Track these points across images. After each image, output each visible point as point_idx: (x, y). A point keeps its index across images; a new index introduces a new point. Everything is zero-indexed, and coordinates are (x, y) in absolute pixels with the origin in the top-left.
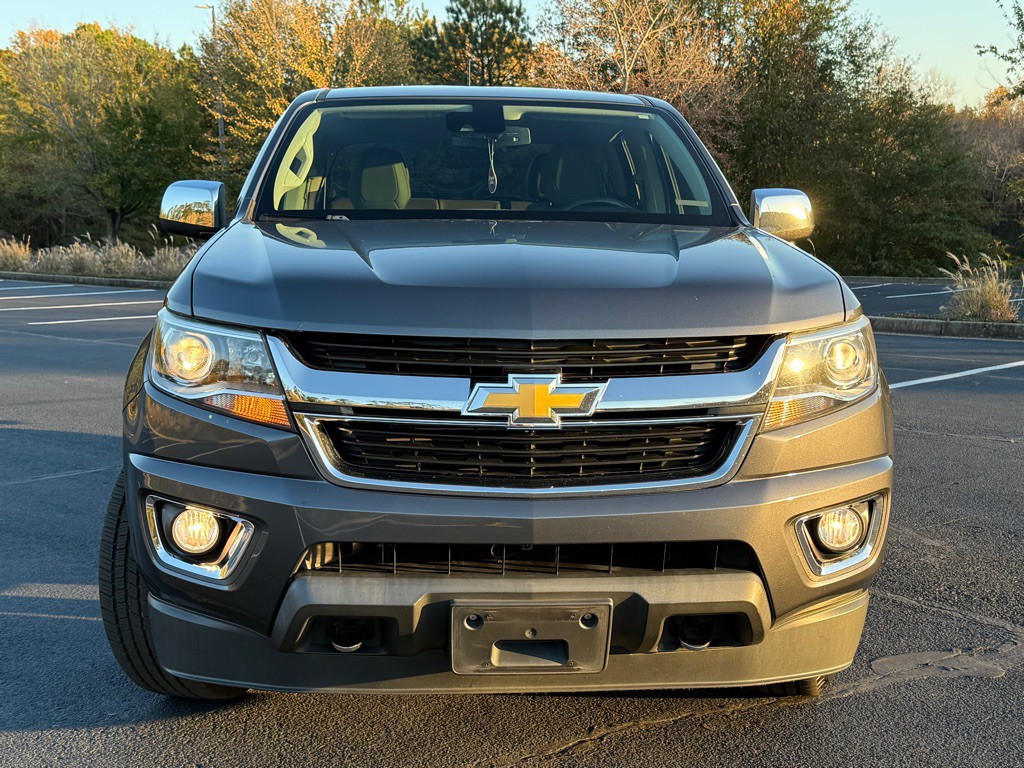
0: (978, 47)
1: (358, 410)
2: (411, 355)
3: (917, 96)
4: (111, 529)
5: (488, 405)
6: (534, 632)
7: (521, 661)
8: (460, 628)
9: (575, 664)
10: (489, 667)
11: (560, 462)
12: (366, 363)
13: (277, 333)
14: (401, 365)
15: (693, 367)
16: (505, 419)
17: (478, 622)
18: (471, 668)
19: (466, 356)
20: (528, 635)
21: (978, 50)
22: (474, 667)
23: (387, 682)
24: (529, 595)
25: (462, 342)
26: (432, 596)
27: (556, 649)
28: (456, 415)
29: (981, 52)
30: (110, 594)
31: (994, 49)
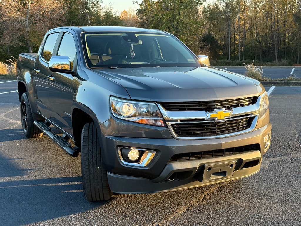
0: (133, 1)
1: (182, 121)
2: (189, 106)
3: (113, 14)
4: (87, 157)
5: (211, 117)
6: (220, 170)
7: (216, 177)
8: (206, 171)
9: (227, 176)
10: (210, 180)
11: (222, 129)
12: (179, 109)
13: (158, 102)
14: (187, 109)
15: (244, 104)
16: (214, 120)
17: (209, 169)
18: (206, 180)
19: (201, 105)
20: (219, 171)
21: (133, 2)
22: (207, 180)
23: (177, 187)
24: (220, 161)
25: (200, 102)
26: (200, 164)
27: (224, 173)
28: (203, 120)
29: (134, 3)
30: (88, 175)
31: (137, 2)
